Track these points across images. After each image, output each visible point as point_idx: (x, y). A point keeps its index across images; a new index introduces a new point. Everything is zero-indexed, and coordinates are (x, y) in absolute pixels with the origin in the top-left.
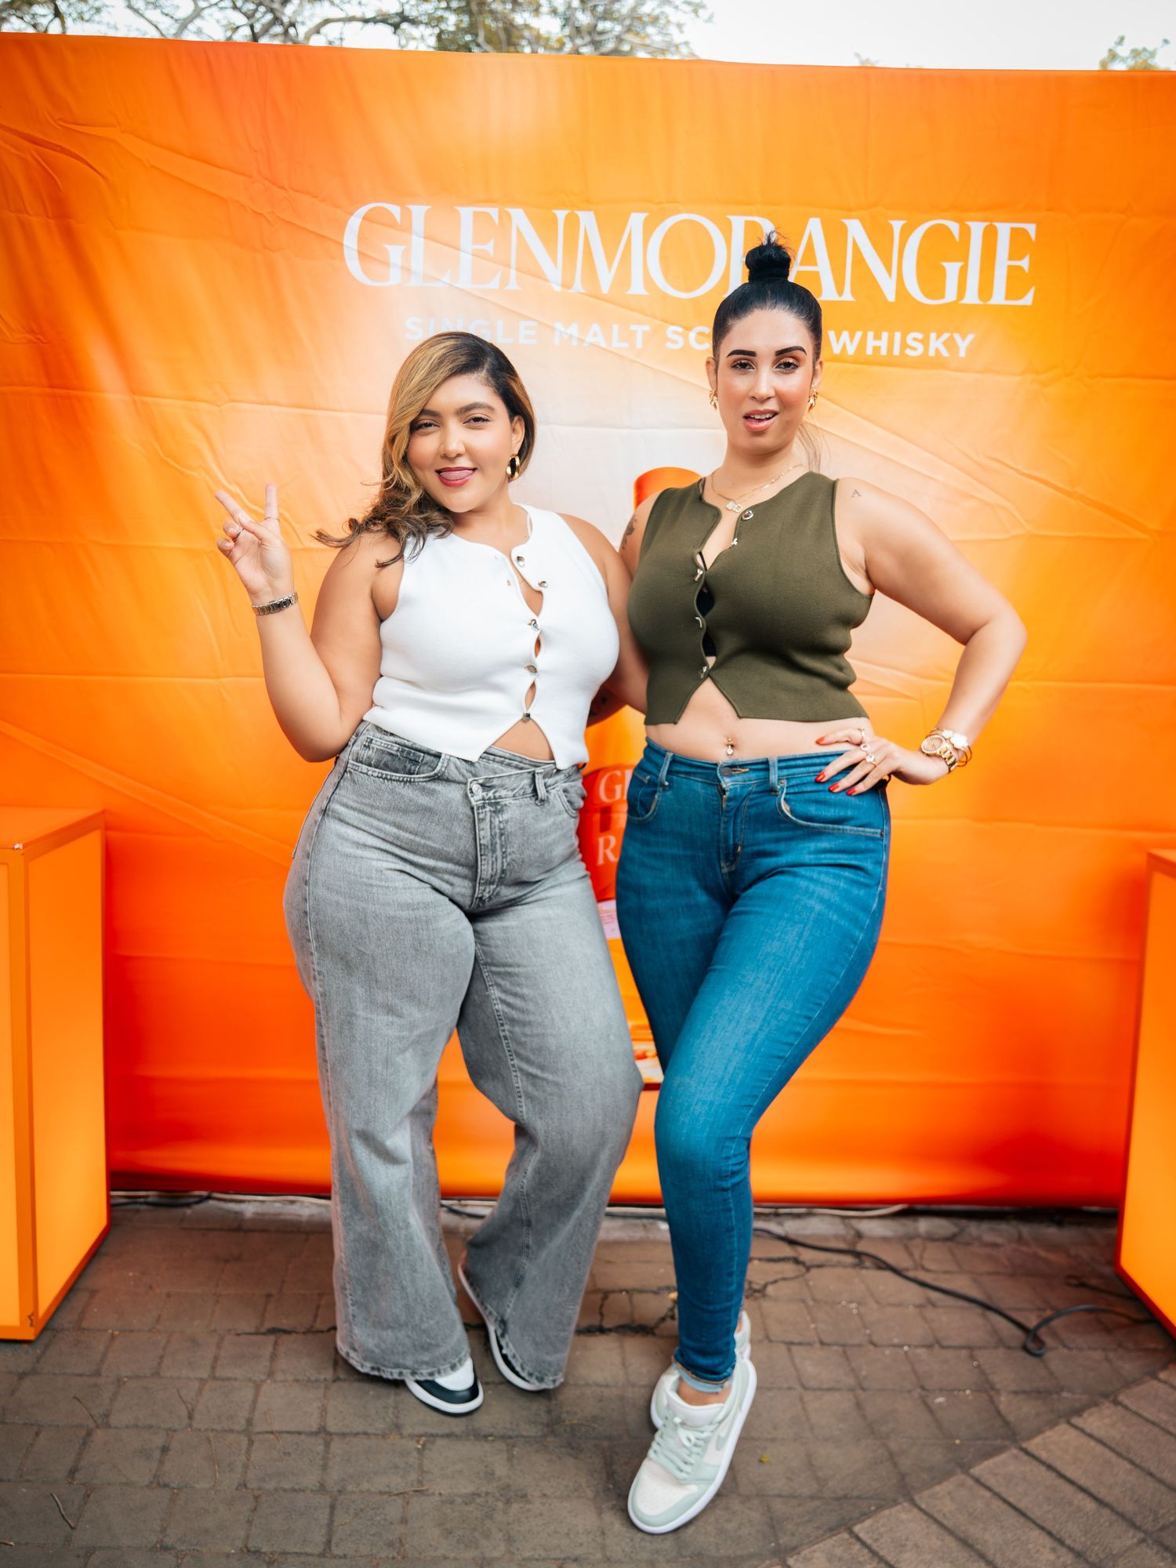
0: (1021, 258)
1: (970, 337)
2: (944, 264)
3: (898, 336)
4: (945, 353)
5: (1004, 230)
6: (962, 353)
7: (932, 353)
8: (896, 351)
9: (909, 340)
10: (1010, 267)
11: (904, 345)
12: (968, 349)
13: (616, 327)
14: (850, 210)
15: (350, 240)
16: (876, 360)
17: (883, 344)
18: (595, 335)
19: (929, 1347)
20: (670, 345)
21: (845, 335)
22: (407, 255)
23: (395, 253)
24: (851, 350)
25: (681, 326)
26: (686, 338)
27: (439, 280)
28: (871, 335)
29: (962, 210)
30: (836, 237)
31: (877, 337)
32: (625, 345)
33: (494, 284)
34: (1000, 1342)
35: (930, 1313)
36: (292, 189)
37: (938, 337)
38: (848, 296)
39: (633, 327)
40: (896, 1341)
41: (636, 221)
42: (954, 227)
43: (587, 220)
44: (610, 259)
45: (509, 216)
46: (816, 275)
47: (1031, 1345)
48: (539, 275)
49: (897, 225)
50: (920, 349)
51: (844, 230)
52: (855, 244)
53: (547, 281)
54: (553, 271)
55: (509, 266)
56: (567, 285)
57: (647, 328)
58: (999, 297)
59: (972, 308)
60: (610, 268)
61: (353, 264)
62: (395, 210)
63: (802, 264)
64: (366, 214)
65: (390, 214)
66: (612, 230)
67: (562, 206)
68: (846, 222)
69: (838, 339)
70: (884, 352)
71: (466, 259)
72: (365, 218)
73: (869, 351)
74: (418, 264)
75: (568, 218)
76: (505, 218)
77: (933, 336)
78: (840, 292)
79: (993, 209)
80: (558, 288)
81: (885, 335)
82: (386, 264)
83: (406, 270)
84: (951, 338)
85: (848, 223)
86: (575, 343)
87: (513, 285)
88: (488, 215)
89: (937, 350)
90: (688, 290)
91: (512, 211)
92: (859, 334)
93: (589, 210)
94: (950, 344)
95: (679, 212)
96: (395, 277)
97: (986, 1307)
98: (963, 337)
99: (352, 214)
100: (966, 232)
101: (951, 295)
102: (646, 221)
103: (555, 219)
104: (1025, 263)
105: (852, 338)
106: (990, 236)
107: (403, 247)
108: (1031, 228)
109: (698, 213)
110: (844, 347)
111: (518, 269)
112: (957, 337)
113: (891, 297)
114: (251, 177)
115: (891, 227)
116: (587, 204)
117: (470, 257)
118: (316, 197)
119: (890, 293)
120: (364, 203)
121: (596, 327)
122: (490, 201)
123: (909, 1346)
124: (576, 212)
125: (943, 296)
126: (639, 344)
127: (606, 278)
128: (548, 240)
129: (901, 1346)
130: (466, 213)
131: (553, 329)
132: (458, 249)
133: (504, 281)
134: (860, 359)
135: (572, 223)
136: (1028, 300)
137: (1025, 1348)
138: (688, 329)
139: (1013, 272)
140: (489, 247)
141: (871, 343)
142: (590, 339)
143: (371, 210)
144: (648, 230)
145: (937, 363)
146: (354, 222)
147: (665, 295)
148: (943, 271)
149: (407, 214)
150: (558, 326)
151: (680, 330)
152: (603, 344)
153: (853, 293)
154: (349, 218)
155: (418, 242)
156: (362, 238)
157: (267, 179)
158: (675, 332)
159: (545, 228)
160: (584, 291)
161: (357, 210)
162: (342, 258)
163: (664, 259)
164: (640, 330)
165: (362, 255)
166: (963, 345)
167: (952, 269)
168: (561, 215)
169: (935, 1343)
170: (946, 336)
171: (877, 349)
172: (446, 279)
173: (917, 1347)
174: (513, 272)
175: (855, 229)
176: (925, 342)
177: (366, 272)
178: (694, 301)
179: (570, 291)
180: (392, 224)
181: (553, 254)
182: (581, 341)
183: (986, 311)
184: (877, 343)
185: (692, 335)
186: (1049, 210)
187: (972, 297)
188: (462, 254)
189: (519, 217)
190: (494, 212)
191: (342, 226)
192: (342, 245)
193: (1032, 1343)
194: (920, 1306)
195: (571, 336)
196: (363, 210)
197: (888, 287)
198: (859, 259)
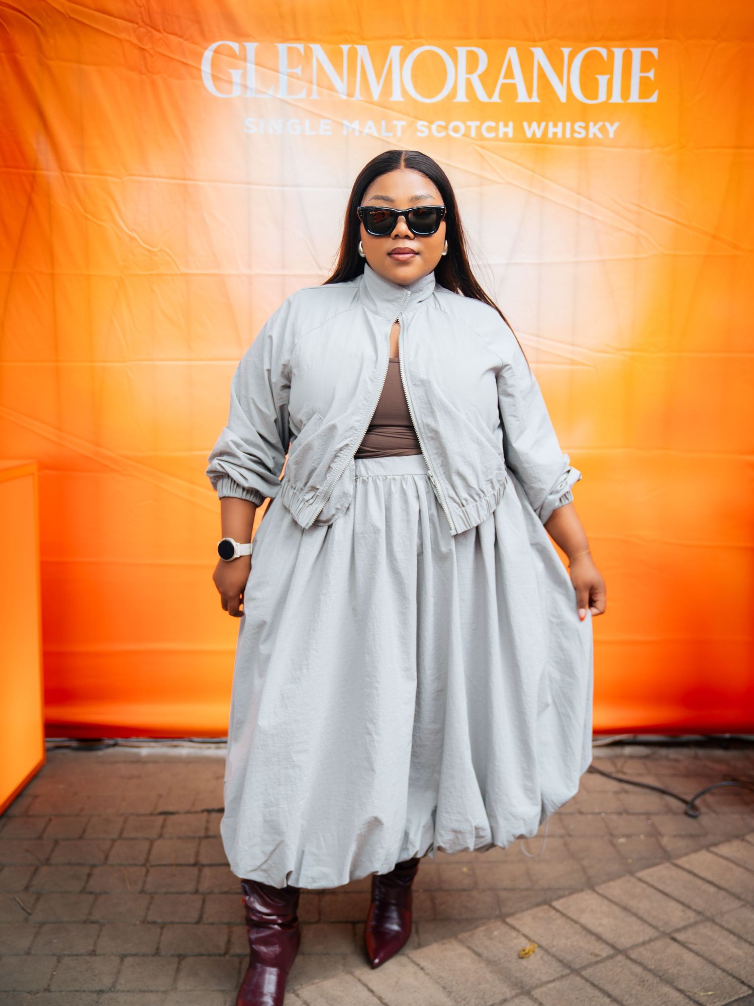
0: (647, 71)
1: (616, 125)
2: (599, 77)
3: (568, 125)
4: (600, 135)
5: (637, 53)
6: (611, 135)
7: (591, 136)
8: (568, 135)
9: (576, 128)
10: (642, 78)
11: (573, 131)
12: (616, 132)
13: (383, 123)
14: (535, 41)
15: (206, 67)
16: (555, 141)
17: (559, 130)
18: (370, 128)
19: (620, 814)
20: (419, 134)
21: (534, 125)
22: (244, 76)
23: (236, 75)
24: (539, 135)
25: (427, 121)
26: (429, 128)
27: (265, 93)
28: (551, 124)
29: (607, 39)
30: (526, 60)
31: (555, 126)
32: (391, 134)
33: (303, 95)
34: (670, 811)
35: (623, 796)
36: (166, 32)
37: (595, 125)
38: (535, 99)
39: (395, 122)
40: (597, 810)
41: (395, 51)
42: (603, 52)
43: (362, 51)
44: (378, 76)
45: (310, 49)
46: (514, 85)
47: (691, 812)
48: (331, 88)
49: (566, 51)
50: (583, 132)
51: (531, 55)
52: (539, 65)
53: (336, 92)
54: (340, 85)
55: (311, 82)
56: (350, 95)
57: (404, 123)
58: (634, 98)
59: (616, 105)
60: (378, 81)
61: (208, 82)
62: (235, 46)
63: (505, 77)
64: (216, 49)
65: (231, 49)
66: (380, 57)
67: (346, 42)
68: (533, 49)
69: (530, 126)
70: (560, 135)
71: (283, 78)
72: (216, 51)
73: (550, 135)
74: (252, 82)
75: (349, 50)
76: (308, 52)
77: (591, 124)
78: (530, 96)
79: (628, 38)
80: (344, 97)
81: (560, 124)
82: (230, 82)
83: (245, 87)
84: (604, 126)
85: (534, 50)
86: (357, 133)
87: (315, 96)
88: (298, 50)
89: (595, 134)
90: (430, 97)
91: (313, 46)
92: (543, 124)
93: (363, 44)
94: (603, 129)
95: (423, 45)
96: (236, 91)
97: (663, 792)
98: (612, 125)
99: (206, 49)
100: (611, 55)
101: (602, 97)
102: (401, 52)
103: (341, 51)
104: (651, 75)
105: (539, 126)
106: (627, 57)
107: (240, 72)
108: (655, 51)
109: (435, 45)
110: (534, 134)
111: (318, 85)
112: (608, 125)
113: (563, 98)
114: (137, 24)
115: (562, 54)
116: (362, 39)
117: (285, 77)
118: (181, 37)
119: (562, 96)
120: (214, 41)
121: (370, 123)
122: (298, 39)
123: (605, 813)
124: (356, 46)
125: (596, 97)
126: (399, 134)
127: (376, 90)
128: (338, 66)
129: (599, 814)
130: (282, 48)
131: (342, 125)
132: (278, 71)
133: (309, 93)
134: (544, 140)
135: (353, 54)
136: (654, 99)
137: (686, 814)
138: (431, 122)
139: (644, 81)
140: (298, 71)
141: (551, 130)
142: (366, 131)
143: (219, 46)
144: (403, 57)
145: (597, 142)
146: (208, 54)
147: (415, 101)
148: (597, 80)
149: (243, 49)
150: (346, 122)
151: (426, 124)
152: (375, 134)
153: (539, 96)
154: (204, 52)
155: (251, 67)
156: (214, 65)
157: (148, 25)
158: (423, 125)
159: (335, 57)
160: (362, 99)
161: (210, 45)
162: (200, 78)
163: (415, 77)
164: (400, 124)
165: (215, 78)
166: (612, 129)
167: (603, 80)
168: (345, 48)
169: (624, 812)
170: (600, 124)
171: (555, 134)
172: (271, 92)
173: (611, 813)
174: (315, 87)
175: (539, 54)
176: (586, 128)
177: (218, 89)
178: (434, 105)
179: (353, 99)
180: (233, 55)
181: (340, 73)
182: (361, 132)
183: (626, 107)
184: (555, 130)
185: (434, 127)
186: (667, 38)
187: (616, 98)
188: (281, 75)
189: (318, 51)
190: (300, 47)
191: (199, 57)
192: (200, 70)
193: (691, 810)
194: (617, 793)
195: (354, 129)
196: (214, 46)
197: (561, 93)
198: (542, 75)
